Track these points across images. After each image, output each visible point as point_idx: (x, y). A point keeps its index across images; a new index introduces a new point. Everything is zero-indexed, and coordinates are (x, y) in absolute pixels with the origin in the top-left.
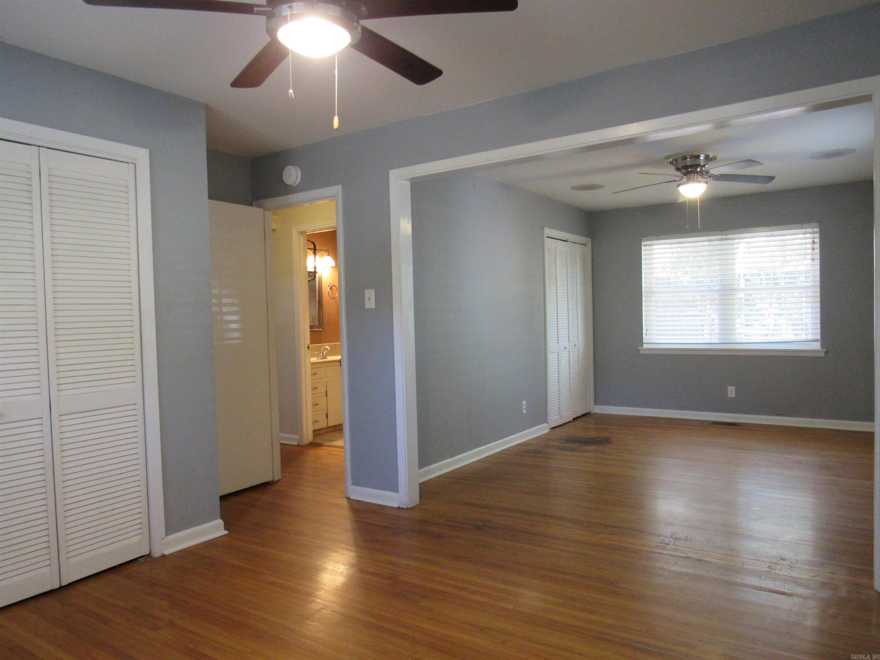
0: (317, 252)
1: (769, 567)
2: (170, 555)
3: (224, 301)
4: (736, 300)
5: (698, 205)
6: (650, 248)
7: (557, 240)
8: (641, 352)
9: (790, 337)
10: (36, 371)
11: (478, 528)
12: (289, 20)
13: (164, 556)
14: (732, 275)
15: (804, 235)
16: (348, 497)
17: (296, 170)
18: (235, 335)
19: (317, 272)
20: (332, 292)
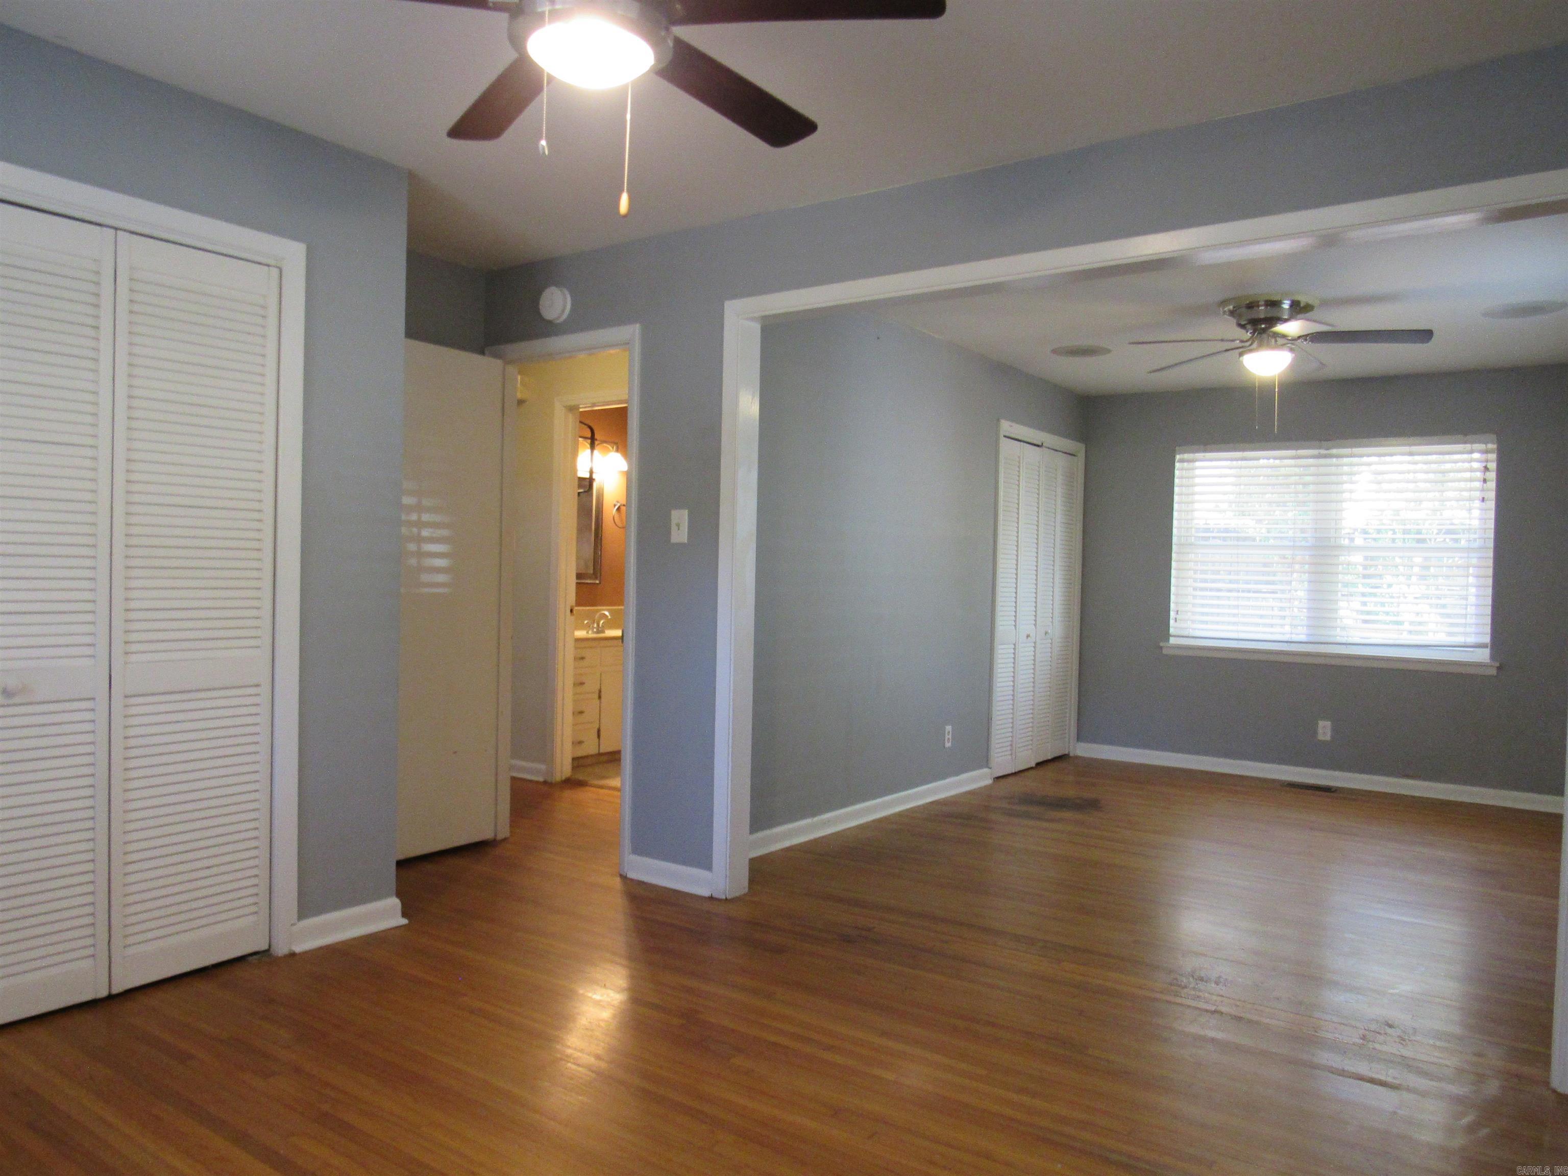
0: (597, 445)
1: (1364, 1037)
2: (306, 953)
3: (425, 517)
4: (1340, 566)
5: (1276, 390)
6: (1191, 465)
7: (1022, 443)
8: (1165, 652)
9: (1441, 638)
10: (89, 618)
11: (847, 940)
12: (547, 20)
13: (293, 955)
14: (1336, 520)
15: (1470, 455)
16: (622, 873)
17: (564, 295)
18: (441, 578)
19: (594, 479)
20: (620, 516)
